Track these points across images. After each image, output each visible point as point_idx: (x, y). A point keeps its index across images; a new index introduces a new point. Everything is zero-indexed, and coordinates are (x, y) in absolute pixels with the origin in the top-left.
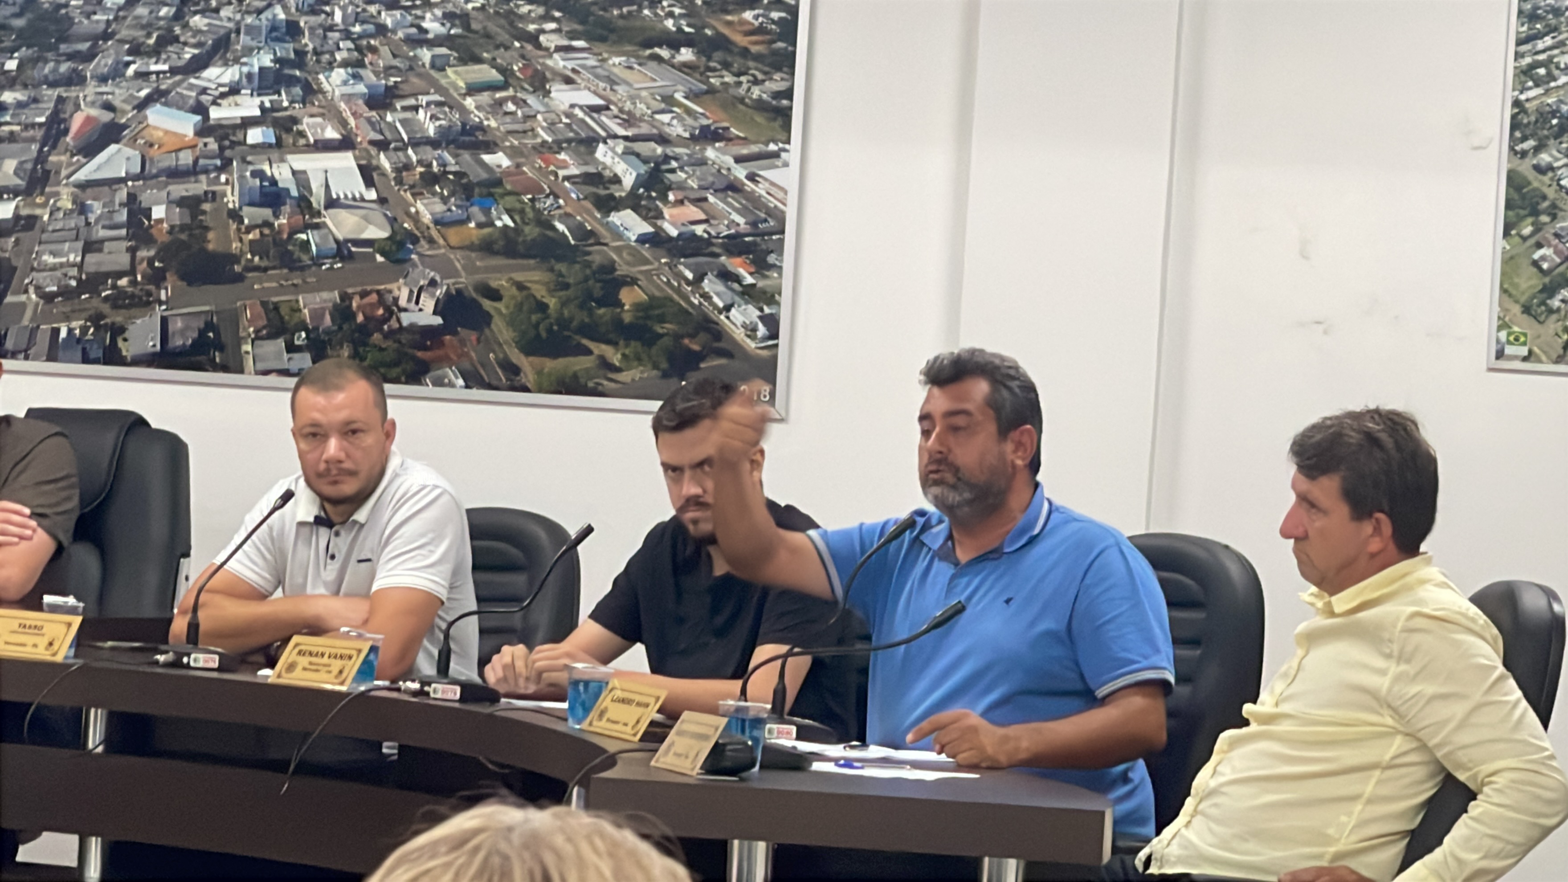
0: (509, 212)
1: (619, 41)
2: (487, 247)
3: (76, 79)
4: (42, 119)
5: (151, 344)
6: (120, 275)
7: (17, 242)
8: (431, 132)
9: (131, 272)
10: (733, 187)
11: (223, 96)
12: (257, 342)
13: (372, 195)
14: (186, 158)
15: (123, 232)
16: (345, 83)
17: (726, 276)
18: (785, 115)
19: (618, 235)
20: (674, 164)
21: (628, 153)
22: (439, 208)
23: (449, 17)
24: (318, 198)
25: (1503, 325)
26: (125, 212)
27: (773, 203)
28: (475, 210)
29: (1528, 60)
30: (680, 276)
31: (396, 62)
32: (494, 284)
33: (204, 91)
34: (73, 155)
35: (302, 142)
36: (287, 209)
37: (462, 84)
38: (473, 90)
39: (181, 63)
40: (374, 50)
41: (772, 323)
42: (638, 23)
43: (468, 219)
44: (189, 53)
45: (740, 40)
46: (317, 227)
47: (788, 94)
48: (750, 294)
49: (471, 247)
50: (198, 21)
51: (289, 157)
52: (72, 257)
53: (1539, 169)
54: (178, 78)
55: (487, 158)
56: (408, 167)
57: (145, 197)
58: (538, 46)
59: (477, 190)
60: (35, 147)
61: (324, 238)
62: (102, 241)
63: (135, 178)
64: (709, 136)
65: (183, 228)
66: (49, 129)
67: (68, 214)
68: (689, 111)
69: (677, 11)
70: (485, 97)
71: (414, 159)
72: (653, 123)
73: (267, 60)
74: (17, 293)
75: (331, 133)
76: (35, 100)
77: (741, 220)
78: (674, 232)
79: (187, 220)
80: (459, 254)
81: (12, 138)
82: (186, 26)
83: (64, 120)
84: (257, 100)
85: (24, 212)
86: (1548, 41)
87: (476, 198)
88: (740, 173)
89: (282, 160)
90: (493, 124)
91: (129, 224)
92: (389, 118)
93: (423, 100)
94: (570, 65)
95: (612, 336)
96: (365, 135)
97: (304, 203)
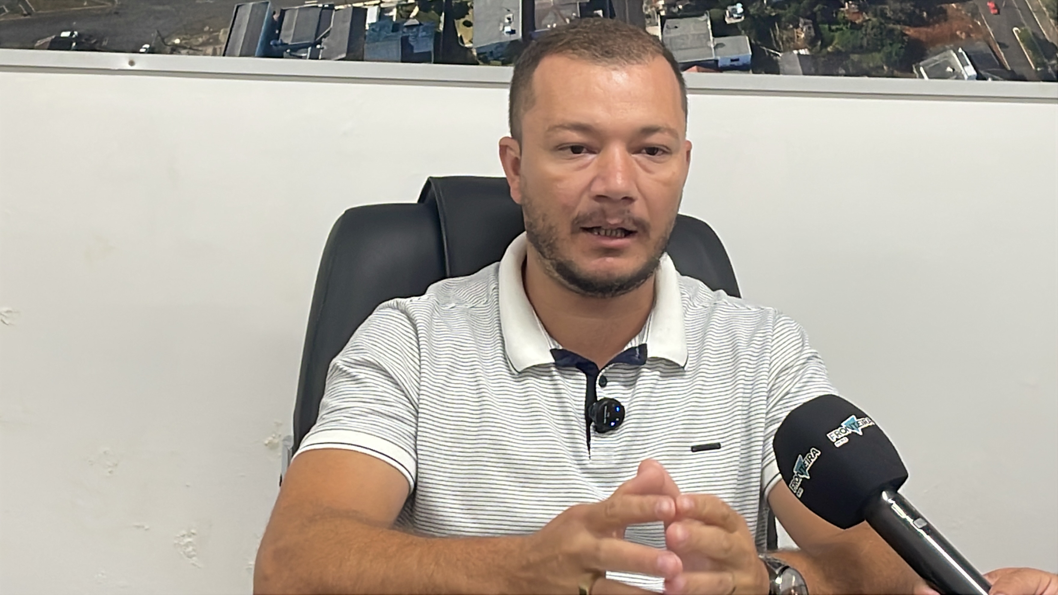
5: (508, 29)
12: (668, 22)
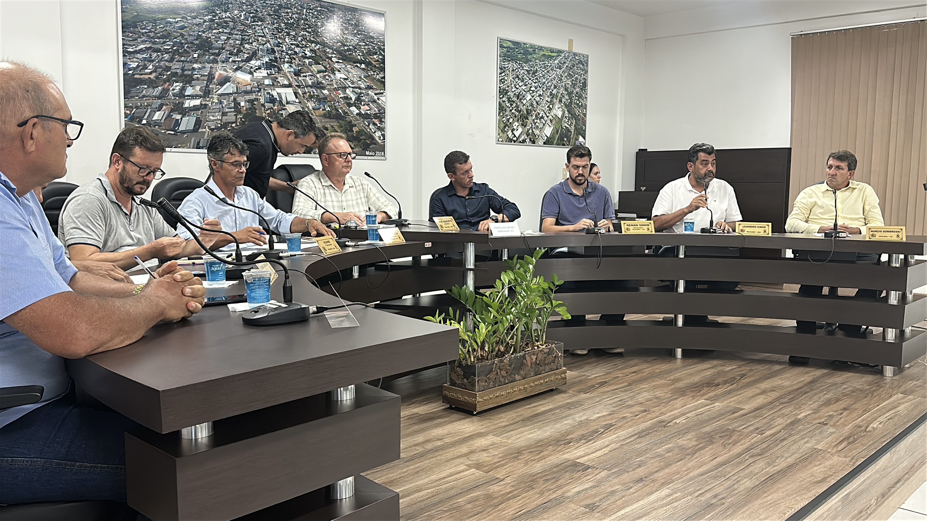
0: (329, 106)
1: (349, 61)
2: (324, 116)
3: (215, 61)
4: (207, 74)
6: (233, 123)
7: (202, 113)
8: (310, 84)
9: (236, 122)
10: (374, 101)
11: (257, 69)
13: (297, 101)
14: (249, 88)
15: (233, 110)
16: (288, 68)
17: (375, 124)
18: (384, 83)
19: (352, 114)
20: (362, 95)
21: (353, 91)
22: (314, 105)
23: (311, 50)
24: (284, 102)
25: (499, 134)
26: (233, 103)
27: (383, 106)
28: (321, 105)
29: (501, 78)
30: (365, 124)
31: (300, 63)
32: (326, 126)
33: (251, 68)
34: (217, 85)
35: (279, 84)
36: (276, 104)
37: (316, 70)
38: (319, 72)
39: (244, 59)
40: (295, 59)
41: (383, 135)
42: (352, 56)
43: (320, 108)
44: (246, 56)
45: (374, 63)
46: (284, 109)
47: (384, 78)
48: (379, 129)
49: (321, 116)
50: (247, 46)
51: (276, 89)
52: (218, 117)
53: (504, 101)
54: (244, 63)
55: (323, 91)
56: (305, 93)
57: (238, 99)
58: (332, 61)
59: (322, 100)
60: (205, 82)
61: (286, 112)
62: (227, 113)
63: (236, 93)
64: (369, 88)
65: (250, 109)
66: (209, 77)
67: (216, 103)
68: (365, 81)
69: (361, 54)
70: (321, 74)
71: (307, 91)
72: (357, 84)
73: (267, 59)
74: (203, 128)
75: (286, 82)
76: (204, 67)
77: (376, 110)
78: (363, 113)
79: (251, 107)
80: (319, 118)
81: (198, 79)
82: (244, 47)
83: (213, 74)
84: (266, 71)
85: (203, 103)
86: (503, 74)
87: (322, 102)
88: (376, 97)
89: (274, 90)
90: (324, 82)
91: (234, 108)
92: (300, 78)
93: (308, 74)
94: (339, 67)
95: (352, 140)
96: (295, 83)
97: (281, 102)
